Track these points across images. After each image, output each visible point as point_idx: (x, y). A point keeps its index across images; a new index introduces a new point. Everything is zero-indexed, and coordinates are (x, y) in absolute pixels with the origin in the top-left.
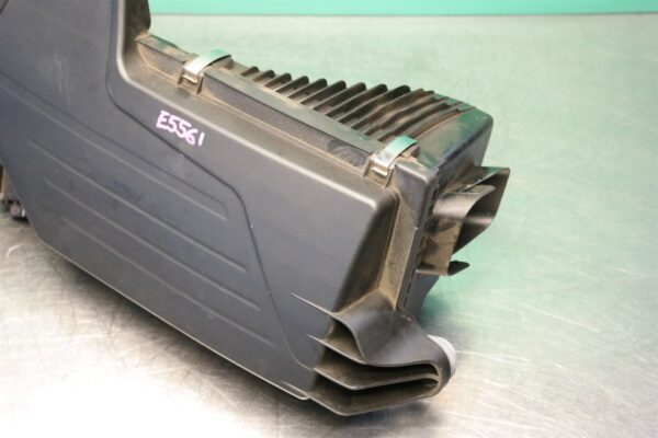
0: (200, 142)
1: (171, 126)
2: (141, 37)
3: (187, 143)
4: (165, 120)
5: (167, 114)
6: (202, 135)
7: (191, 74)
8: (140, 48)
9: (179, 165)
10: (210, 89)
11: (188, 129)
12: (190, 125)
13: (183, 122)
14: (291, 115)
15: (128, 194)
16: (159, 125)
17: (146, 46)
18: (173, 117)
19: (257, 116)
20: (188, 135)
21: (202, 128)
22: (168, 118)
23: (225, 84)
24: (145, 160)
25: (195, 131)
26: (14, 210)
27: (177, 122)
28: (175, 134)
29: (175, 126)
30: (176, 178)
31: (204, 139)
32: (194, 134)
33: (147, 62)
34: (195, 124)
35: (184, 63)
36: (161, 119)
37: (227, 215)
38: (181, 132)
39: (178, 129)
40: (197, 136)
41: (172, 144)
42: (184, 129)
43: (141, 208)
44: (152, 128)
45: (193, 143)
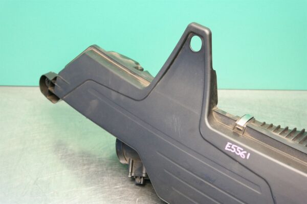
0: (248, 157)
1: (233, 150)
2: (214, 109)
3: (240, 157)
4: (230, 147)
5: (231, 144)
6: (249, 154)
7: (239, 126)
8: (214, 114)
9: (236, 167)
10: (249, 133)
11: (241, 151)
12: (242, 149)
13: (239, 148)
14: (292, 146)
15: (208, 179)
16: (226, 149)
17: (217, 113)
18: (234, 146)
19: (273, 146)
20: (242, 154)
21: (248, 151)
22: (231, 146)
23: (256, 131)
24: (219, 164)
25: (245, 152)
26: (138, 181)
27: (236, 148)
28: (234, 153)
29: (235, 149)
30: (234, 173)
31: (250, 156)
32: (244, 154)
33: (217, 120)
34: (245, 149)
35: (236, 121)
36: (228, 146)
37: (261, 192)
38: (238, 152)
39: (236, 151)
40: (246, 155)
41: (233, 158)
42: (239, 151)
43: (215, 186)
44: (223, 150)
45: (244, 157)
